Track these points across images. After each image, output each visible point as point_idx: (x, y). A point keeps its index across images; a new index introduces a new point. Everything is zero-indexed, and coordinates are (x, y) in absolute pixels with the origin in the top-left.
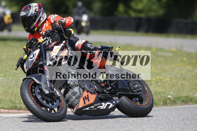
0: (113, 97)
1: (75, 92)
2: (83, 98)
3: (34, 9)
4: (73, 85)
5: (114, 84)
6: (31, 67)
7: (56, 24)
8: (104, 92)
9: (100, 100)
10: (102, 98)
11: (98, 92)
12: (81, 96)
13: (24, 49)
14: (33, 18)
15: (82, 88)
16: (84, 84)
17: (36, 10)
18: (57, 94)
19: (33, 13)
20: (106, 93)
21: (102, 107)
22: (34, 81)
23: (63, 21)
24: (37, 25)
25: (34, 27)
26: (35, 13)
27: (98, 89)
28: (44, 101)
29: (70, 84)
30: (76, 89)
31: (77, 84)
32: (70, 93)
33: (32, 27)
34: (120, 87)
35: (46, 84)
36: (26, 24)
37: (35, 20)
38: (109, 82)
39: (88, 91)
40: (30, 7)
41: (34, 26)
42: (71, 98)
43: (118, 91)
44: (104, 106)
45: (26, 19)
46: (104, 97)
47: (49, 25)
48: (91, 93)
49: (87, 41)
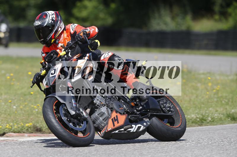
0: (144, 118)
1: (102, 112)
2: (112, 119)
3: (51, 18)
4: (99, 105)
5: (144, 103)
6: (53, 84)
7: (80, 34)
8: (134, 112)
9: (130, 122)
10: (132, 119)
11: (127, 112)
12: (110, 117)
13: (42, 64)
14: (50, 28)
15: (110, 108)
16: (112, 104)
17: (53, 19)
18: (83, 115)
19: (50, 22)
20: (136, 114)
21: (132, 130)
22: (57, 99)
23: (87, 31)
24: (54, 36)
25: (51, 39)
26: (52, 22)
27: (127, 109)
28: (70, 124)
29: (96, 104)
30: (104, 109)
31: (104, 103)
32: (96, 114)
33: (48, 39)
34: (151, 107)
35: (71, 104)
36: (41, 34)
37: (51, 31)
38: (138, 101)
39: (117, 112)
40: (46, 15)
41: (50, 37)
42: (98, 119)
43: (149, 112)
44: (134, 128)
45: (41, 29)
46: (135, 118)
47: (68, 36)
48: (120, 113)
49: (114, 54)
